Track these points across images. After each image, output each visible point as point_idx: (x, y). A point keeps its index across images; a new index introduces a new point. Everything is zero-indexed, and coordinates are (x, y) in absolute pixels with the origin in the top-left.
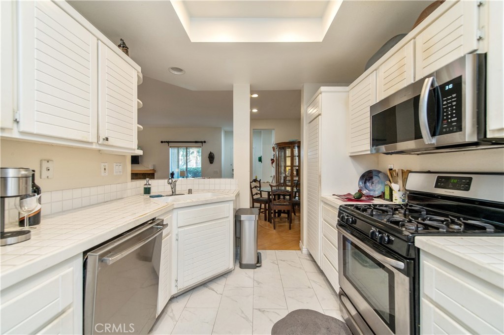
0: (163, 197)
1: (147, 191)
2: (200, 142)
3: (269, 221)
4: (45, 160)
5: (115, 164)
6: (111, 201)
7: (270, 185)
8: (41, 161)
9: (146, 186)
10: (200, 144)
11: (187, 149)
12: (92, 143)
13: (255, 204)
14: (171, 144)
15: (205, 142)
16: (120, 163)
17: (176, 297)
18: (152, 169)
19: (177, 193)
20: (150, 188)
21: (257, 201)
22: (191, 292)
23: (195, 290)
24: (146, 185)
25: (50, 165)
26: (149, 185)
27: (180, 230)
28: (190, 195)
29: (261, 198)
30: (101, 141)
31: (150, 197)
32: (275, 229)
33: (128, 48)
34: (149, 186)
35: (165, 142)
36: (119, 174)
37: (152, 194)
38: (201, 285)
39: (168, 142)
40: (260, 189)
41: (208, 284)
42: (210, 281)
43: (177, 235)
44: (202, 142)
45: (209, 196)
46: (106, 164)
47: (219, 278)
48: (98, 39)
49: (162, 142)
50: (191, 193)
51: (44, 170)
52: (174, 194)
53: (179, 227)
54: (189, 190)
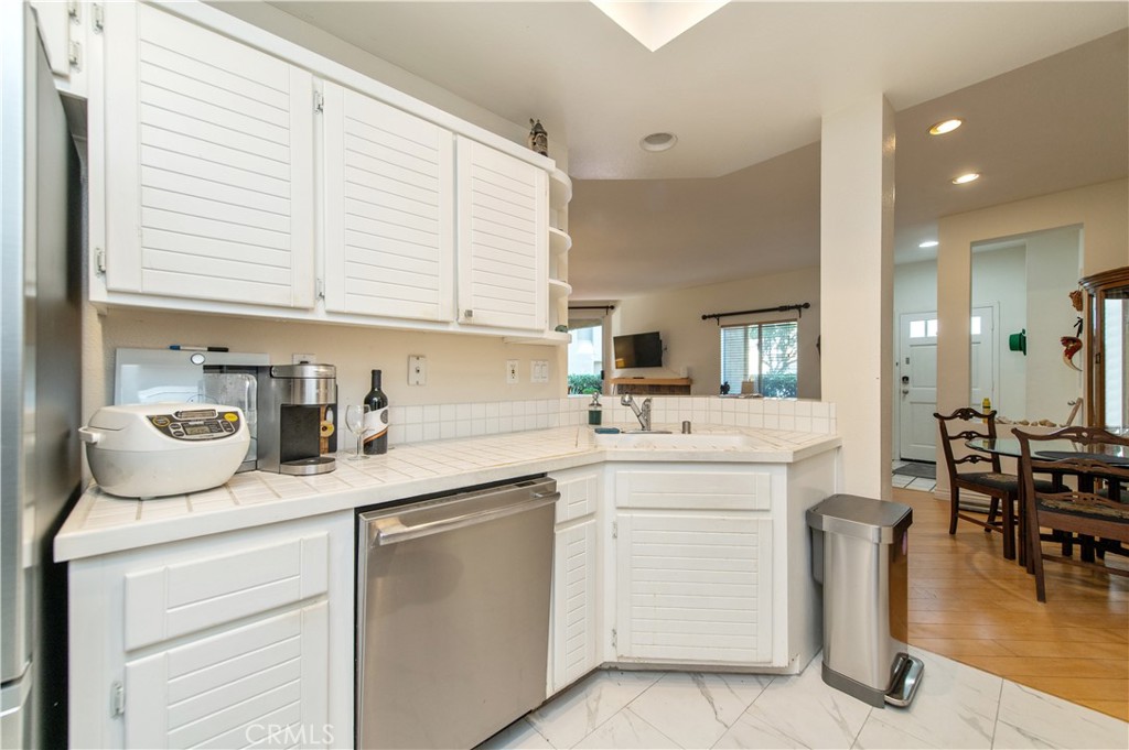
0: (620, 435)
1: (595, 418)
2: (793, 308)
3: (1022, 563)
4: (413, 356)
5: (533, 363)
6: (525, 431)
7: (1015, 431)
8: (409, 357)
9: (592, 409)
10: (795, 313)
11: (760, 327)
12: (446, 323)
13: (962, 491)
14: (724, 320)
15: (807, 306)
16: (544, 360)
17: (622, 671)
18: (685, 376)
19: (653, 427)
20: (599, 413)
21: (975, 482)
22: (658, 676)
23: (668, 676)
24: (592, 405)
25: (421, 364)
26: (599, 405)
27: (622, 514)
28: (686, 436)
29: (995, 477)
30: (462, 318)
31: (597, 431)
32: (1041, 597)
33: (546, 134)
34: (598, 409)
35: (710, 317)
36: (541, 380)
37: (603, 426)
38: (688, 673)
39: (717, 316)
40: (992, 445)
41: (707, 679)
42: (717, 674)
43: (615, 525)
44: (798, 307)
45: (732, 443)
46: (516, 362)
47: (742, 678)
48: (456, 133)
49: (704, 317)
50: (689, 433)
51: (413, 371)
52: (645, 427)
53: (619, 508)
54: (684, 423)
